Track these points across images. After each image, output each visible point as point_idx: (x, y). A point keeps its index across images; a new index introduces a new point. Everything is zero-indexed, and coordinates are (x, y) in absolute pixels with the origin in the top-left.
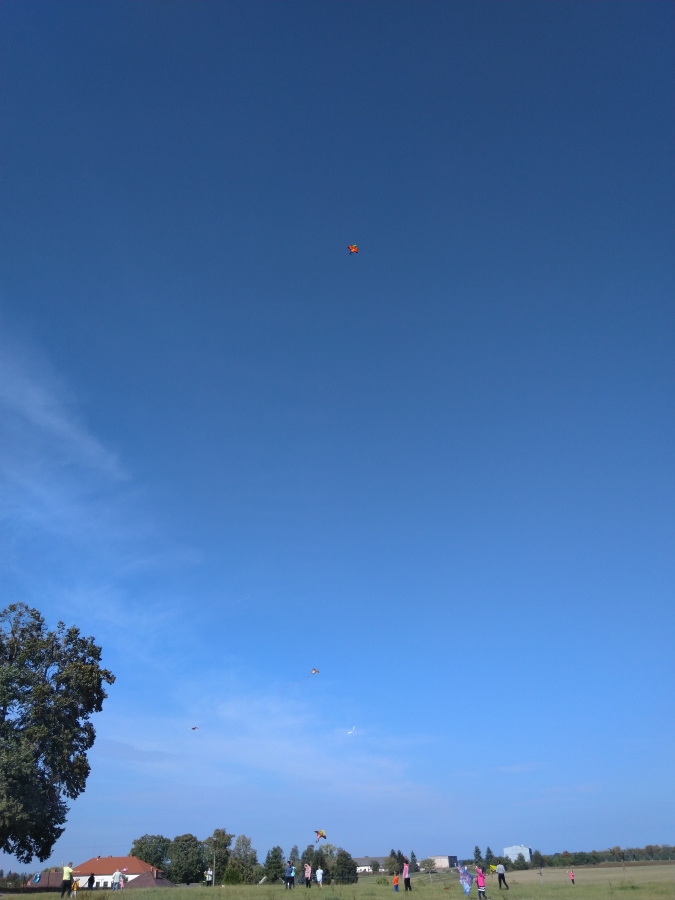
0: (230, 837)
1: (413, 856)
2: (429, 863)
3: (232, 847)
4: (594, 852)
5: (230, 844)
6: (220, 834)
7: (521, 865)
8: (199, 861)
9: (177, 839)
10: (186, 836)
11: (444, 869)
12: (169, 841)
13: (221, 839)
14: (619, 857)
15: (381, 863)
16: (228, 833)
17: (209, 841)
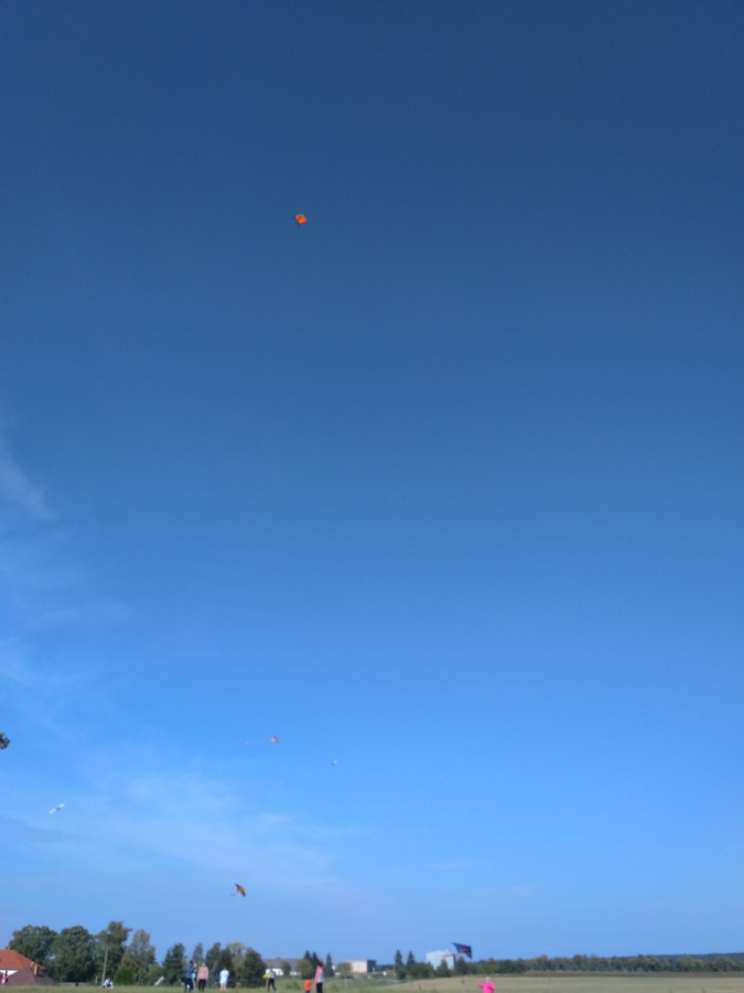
0: (126, 932)
1: (329, 958)
2: (346, 967)
3: (128, 943)
4: (520, 960)
5: (125, 939)
6: (115, 927)
7: (443, 972)
8: (88, 958)
9: (65, 932)
10: (75, 928)
11: (361, 975)
12: (54, 934)
13: (116, 933)
14: (546, 966)
15: (293, 966)
16: (125, 926)
17: (102, 935)
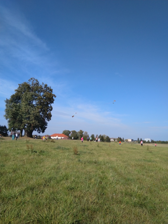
1: (123, 138)
2: (127, 140)
5: (83, 133)
6: (81, 131)
7: (148, 142)
8: (77, 136)
10: (74, 131)
11: (130, 142)
12: (70, 131)
15: (116, 139)
17: (79, 132)
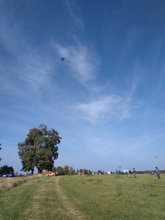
1: (103, 171)
4: (143, 171)
6: (66, 166)
10: (59, 167)
16: (68, 166)
17: (64, 168)
